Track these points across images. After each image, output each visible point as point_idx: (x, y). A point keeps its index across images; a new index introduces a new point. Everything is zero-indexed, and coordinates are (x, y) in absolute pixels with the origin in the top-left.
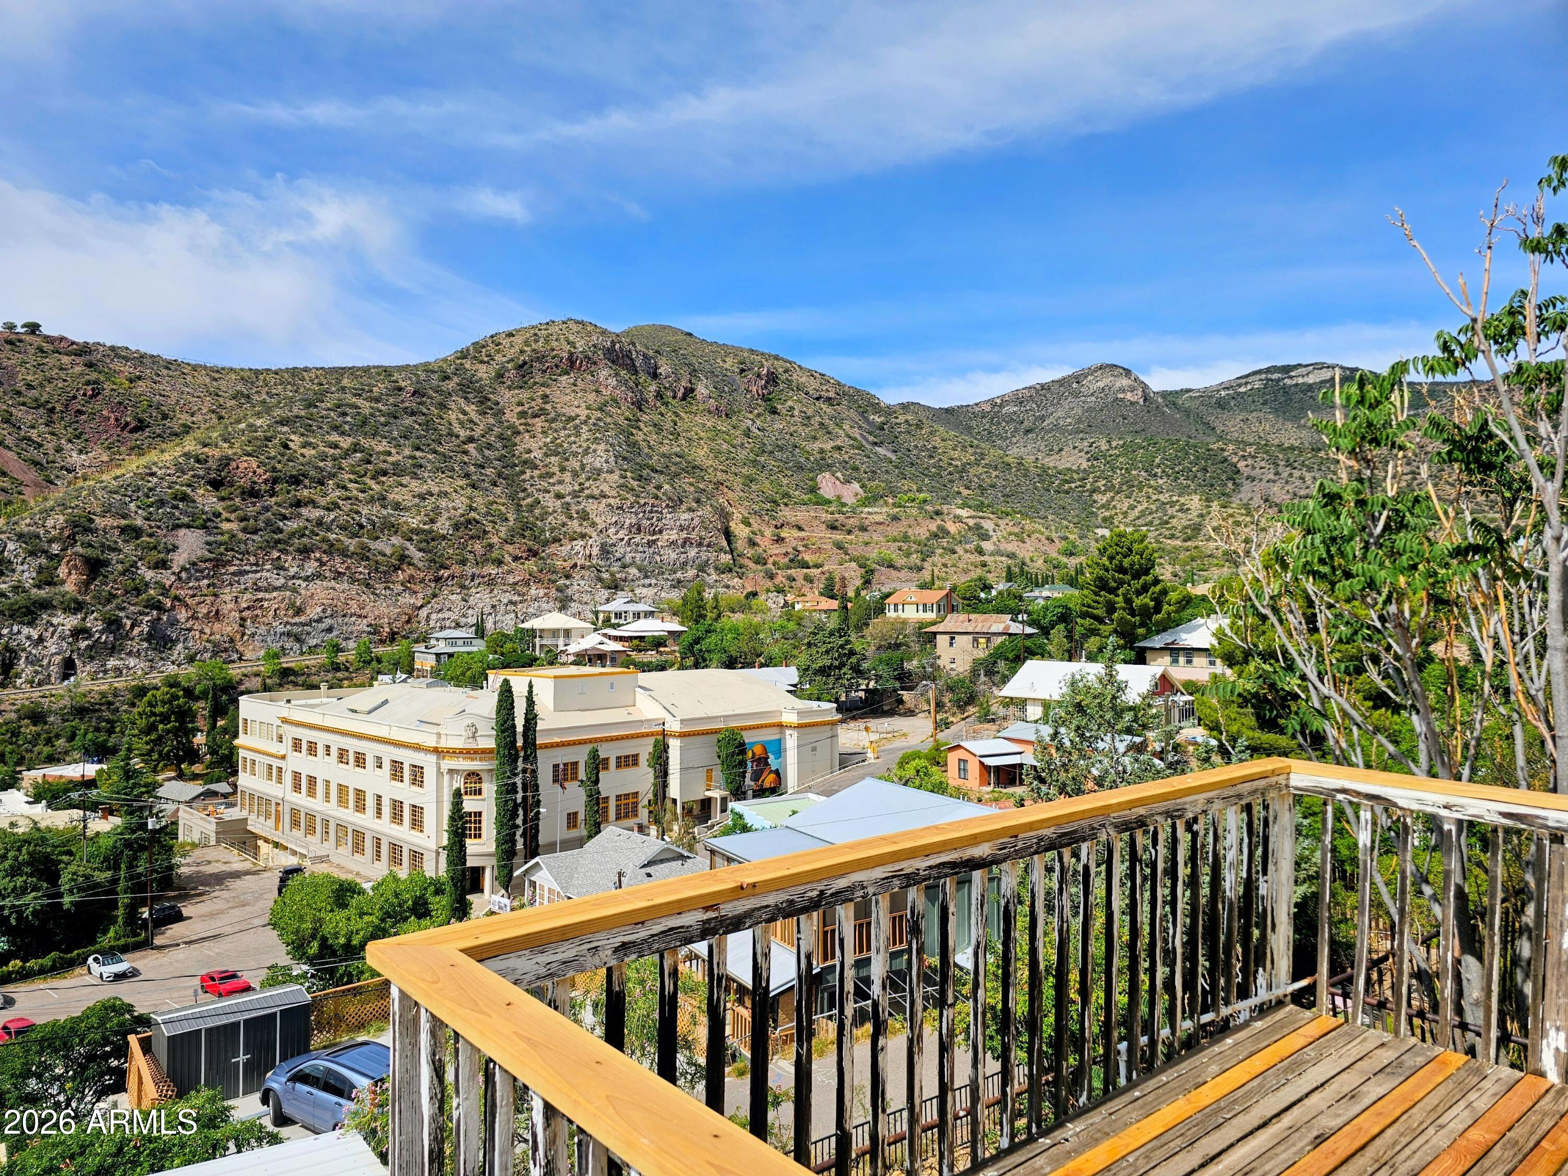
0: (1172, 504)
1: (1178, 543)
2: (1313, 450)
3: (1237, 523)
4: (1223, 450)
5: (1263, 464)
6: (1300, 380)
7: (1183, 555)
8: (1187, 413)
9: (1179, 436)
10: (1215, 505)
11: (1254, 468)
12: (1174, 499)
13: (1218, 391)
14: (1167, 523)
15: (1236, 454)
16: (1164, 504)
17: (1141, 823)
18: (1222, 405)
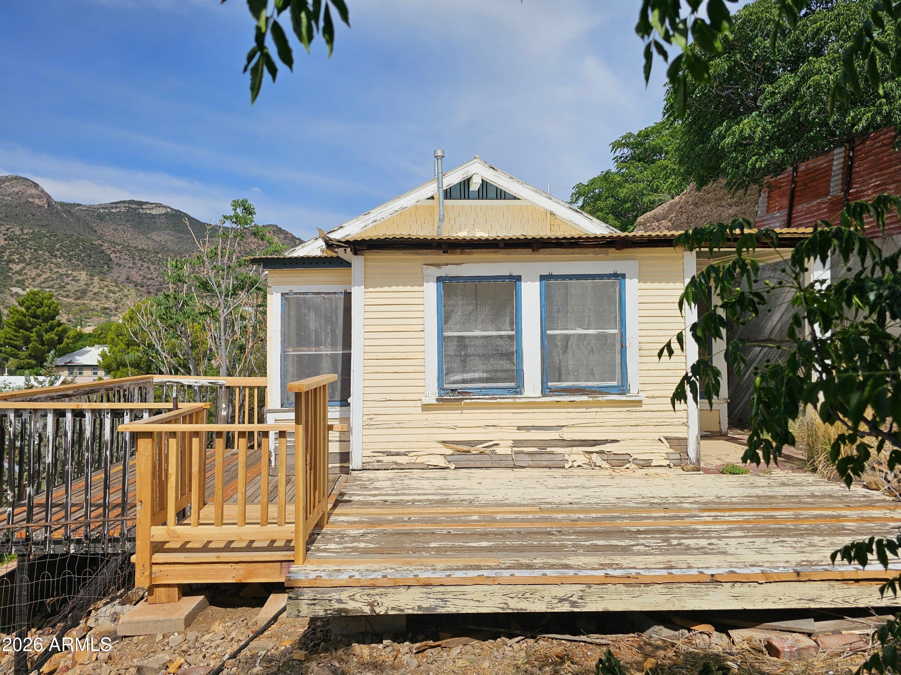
0: (68, 276)
1: (72, 300)
2: (155, 252)
3: (110, 291)
4: (101, 245)
5: (126, 257)
6: (148, 212)
7: (75, 309)
8: (78, 219)
9: (72, 233)
10: (96, 279)
11: (120, 259)
12: (69, 272)
13: (99, 209)
14: (64, 287)
15: (109, 249)
16: (62, 275)
17: (112, 389)
18: (101, 217)
